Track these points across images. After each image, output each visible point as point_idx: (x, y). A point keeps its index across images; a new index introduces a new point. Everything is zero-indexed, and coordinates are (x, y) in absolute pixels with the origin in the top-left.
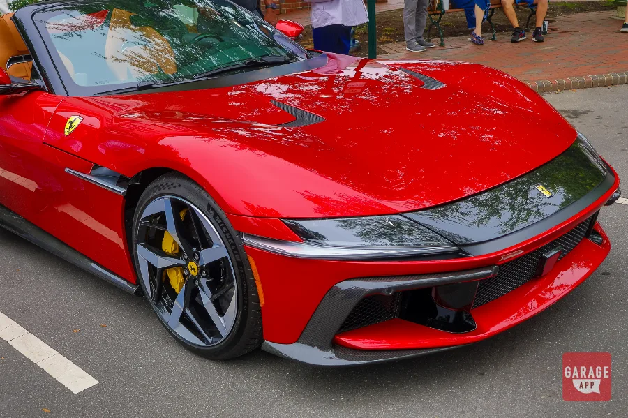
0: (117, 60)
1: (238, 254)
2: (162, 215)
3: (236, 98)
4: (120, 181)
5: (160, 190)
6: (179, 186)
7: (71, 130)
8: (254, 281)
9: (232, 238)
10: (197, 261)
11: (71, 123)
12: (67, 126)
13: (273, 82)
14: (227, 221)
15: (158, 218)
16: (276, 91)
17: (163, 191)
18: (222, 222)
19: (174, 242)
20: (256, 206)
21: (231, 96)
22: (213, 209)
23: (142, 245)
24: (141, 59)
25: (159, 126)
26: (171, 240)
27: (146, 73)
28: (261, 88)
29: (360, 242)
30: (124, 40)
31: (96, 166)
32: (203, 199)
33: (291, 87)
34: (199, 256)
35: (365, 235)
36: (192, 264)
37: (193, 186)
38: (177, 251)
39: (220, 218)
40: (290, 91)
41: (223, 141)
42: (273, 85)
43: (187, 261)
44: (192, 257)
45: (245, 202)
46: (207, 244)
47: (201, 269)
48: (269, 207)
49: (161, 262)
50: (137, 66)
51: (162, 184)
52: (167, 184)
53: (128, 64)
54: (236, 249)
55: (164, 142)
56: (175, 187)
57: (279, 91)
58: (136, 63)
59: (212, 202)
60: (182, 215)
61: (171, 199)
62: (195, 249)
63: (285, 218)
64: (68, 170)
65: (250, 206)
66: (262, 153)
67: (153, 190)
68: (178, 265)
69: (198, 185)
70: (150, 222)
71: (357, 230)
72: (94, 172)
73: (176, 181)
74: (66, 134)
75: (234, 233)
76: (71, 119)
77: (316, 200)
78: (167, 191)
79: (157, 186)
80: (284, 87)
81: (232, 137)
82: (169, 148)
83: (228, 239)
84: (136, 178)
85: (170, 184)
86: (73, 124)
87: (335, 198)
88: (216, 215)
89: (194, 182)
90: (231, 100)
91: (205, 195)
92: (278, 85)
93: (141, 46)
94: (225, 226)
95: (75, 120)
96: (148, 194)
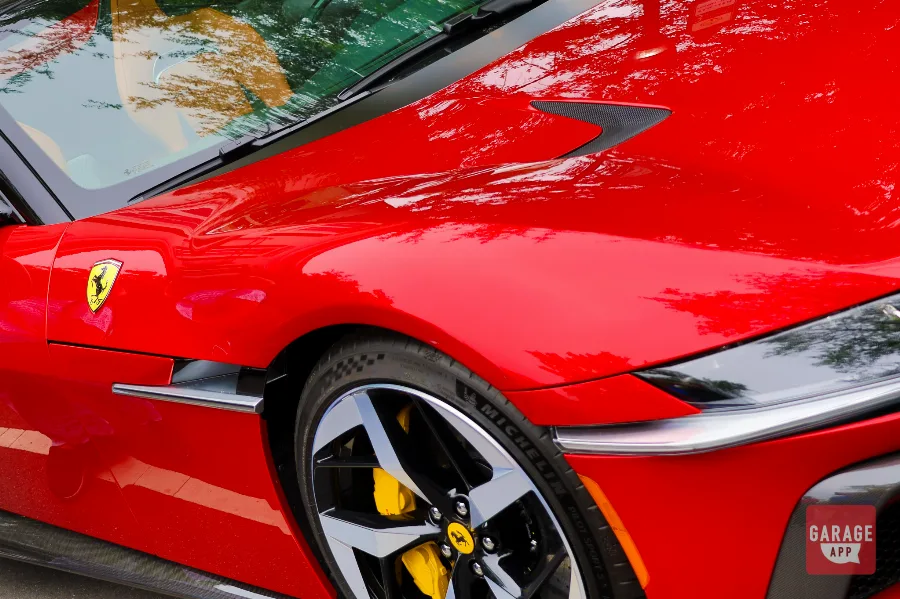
0: (144, 104)
1: (557, 478)
2: (359, 434)
3: (444, 121)
4: (244, 381)
5: (339, 377)
6: (381, 357)
7: (103, 295)
8: (610, 532)
9: (532, 446)
10: (466, 519)
11: (98, 280)
12: (91, 289)
13: (517, 56)
14: (510, 409)
15: (350, 445)
16: (530, 76)
17: (346, 379)
18: (501, 415)
19: (402, 488)
20: (563, 355)
21: (429, 119)
22: (471, 391)
23: (329, 514)
24: (200, 88)
25: (288, 235)
26: (392, 485)
27: (218, 115)
28: (491, 79)
29: (831, 376)
30: (149, 56)
31: (181, 363)
32: (441, 372)
33: (560, 56)
34: (467, 506)
35: (839, 358)
36: (455, 528)
37: (413, 350)
38: (413, 508)
39: (494, 407)
40: (561, 67)
41: (447, 231)
42: (517, 63)
43: (443, 524)
44: (450, 513)
45: (536, 354)
46: (480, 473)
47: (479, 534)
48: (595, 352)
49: (382, 543)
50: (194, 104)
51: (340, 365)
52: (351, 361)
53: (170, 106)
54: (548, 468)
55: (315, 266)
56: (371, 362)
57: (536, 72)
58: (191, 98)
59: (464, 375)
60: (403, 421)
61: (370, 393)
62: (453, 493)
63: (643, 369)
64: (119, 388)
65: (550, 360)
66: (541, 232)
67: (323, 382)
68: (423, 539)
69: (422, 344)
70: (336, 458)
71: (817, 349)
72: (178, 377)
73: (371, 349)
74: (94, 307)
75: (534, 432)
76: (96, 272)
77: (695, 304)
78: (356, 376)
79: (329, 372)
80: (546, 60)
81: (463, 213)
82: (330, 279)
83: (524, 450)
84: (277, 366)
85: (357, 358)
86: (103, 282)
87: (741, 289)
88: (482, 402)
89: (409, 340)
90: (432, 130)
91: (444, 362)
92: (529, 60)
93: (190, 58)
94: (509, 422)
95: (106, 270)
96: (315, 395)
